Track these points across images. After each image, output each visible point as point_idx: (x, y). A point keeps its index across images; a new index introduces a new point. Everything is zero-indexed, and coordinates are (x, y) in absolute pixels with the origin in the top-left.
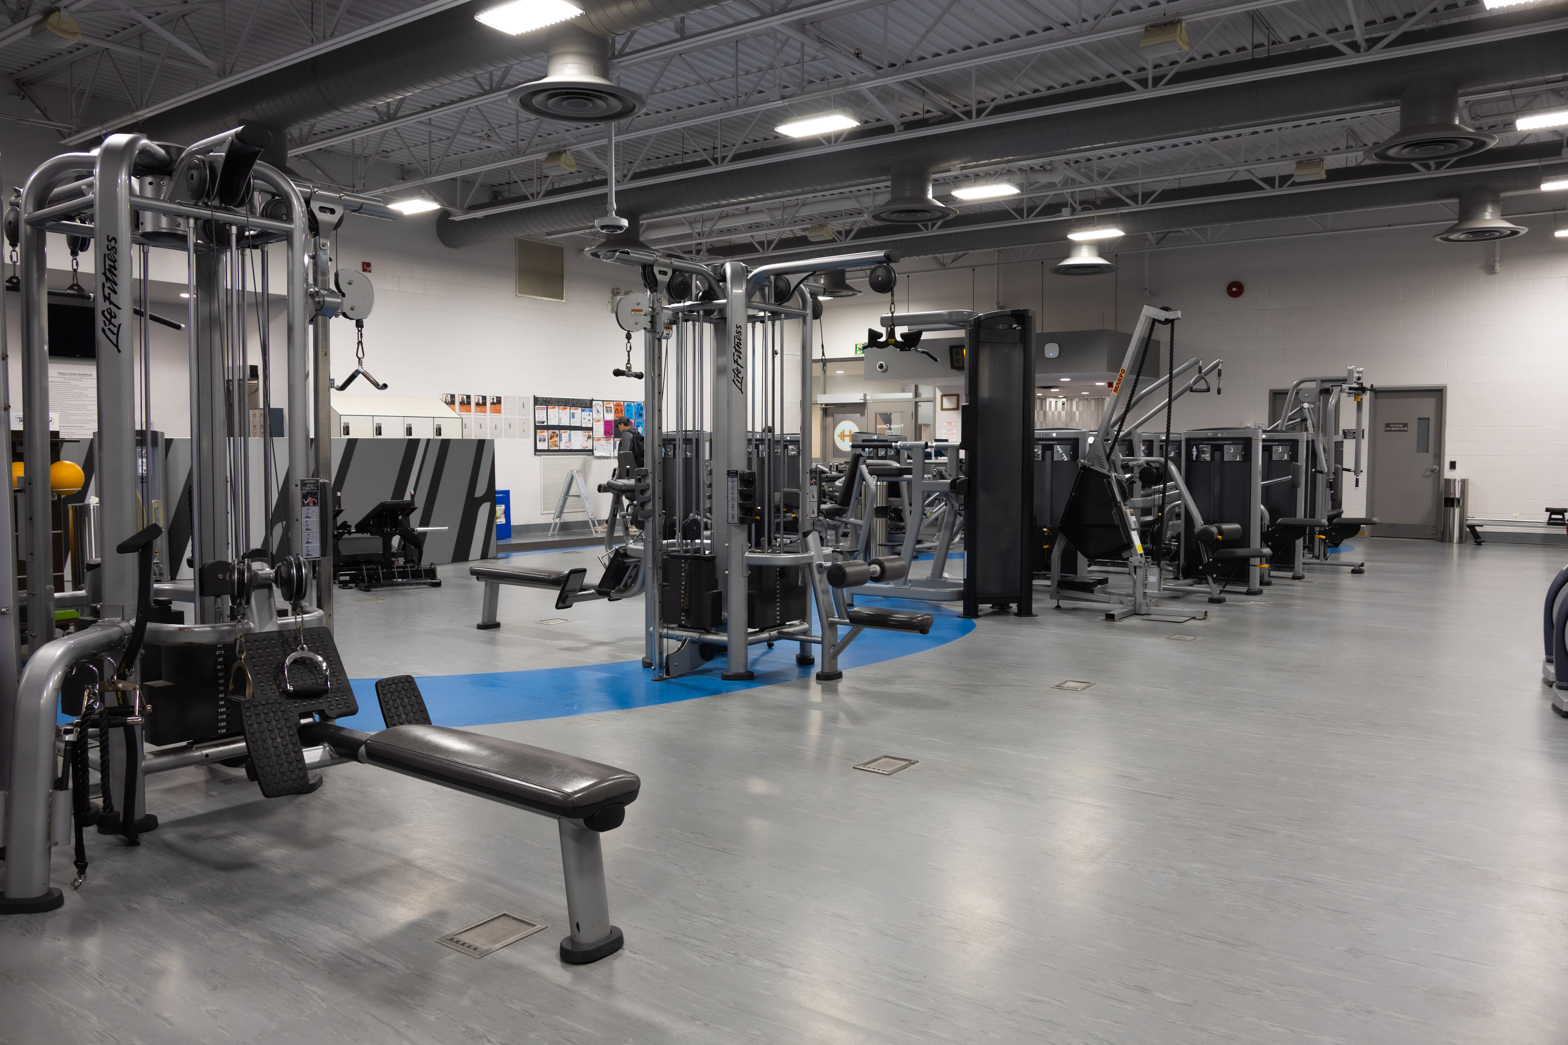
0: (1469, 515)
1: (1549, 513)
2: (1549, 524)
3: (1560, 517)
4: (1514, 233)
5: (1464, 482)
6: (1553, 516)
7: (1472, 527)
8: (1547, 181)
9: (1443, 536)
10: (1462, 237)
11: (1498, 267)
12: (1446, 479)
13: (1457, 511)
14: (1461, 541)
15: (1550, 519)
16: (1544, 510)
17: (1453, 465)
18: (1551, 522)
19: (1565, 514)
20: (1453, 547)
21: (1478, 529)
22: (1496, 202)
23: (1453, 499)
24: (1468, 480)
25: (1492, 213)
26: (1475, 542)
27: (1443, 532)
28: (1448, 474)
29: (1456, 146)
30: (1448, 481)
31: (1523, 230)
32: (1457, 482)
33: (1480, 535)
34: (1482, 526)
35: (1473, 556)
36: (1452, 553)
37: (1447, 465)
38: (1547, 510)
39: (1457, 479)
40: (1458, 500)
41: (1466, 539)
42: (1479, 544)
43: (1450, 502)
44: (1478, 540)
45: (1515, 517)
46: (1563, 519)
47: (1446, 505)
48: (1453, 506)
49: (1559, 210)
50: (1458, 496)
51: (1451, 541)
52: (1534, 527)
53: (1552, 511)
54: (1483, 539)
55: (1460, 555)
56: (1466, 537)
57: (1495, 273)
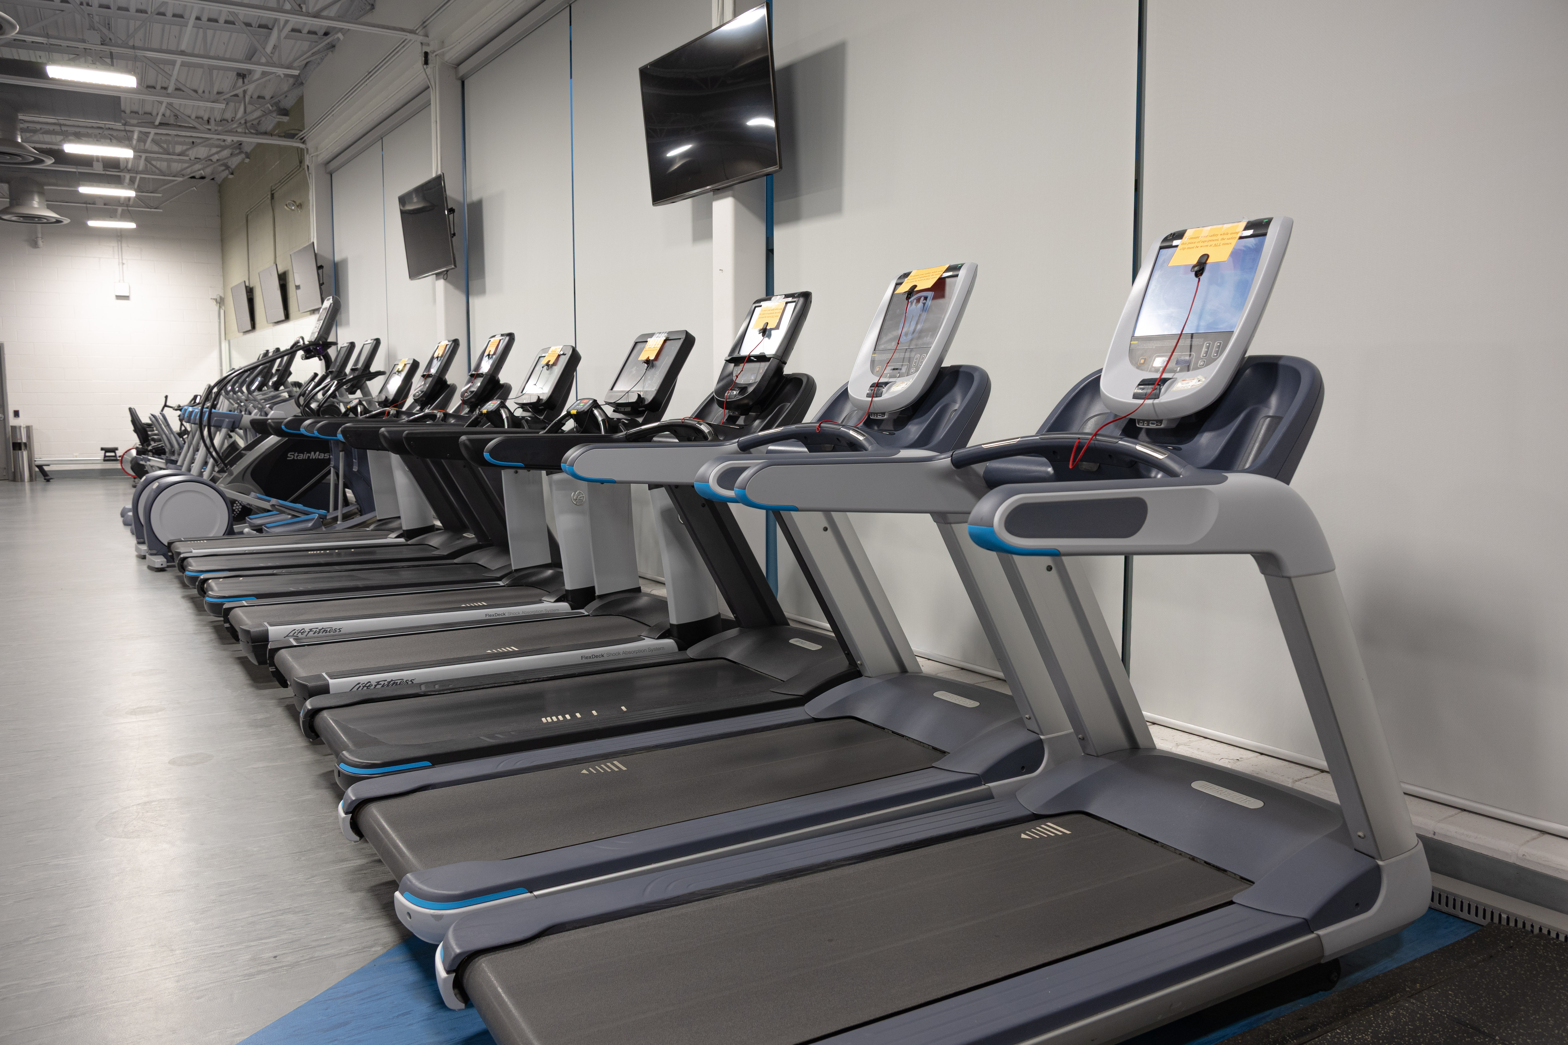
0: (36, 456)
1: (103, 452)
2: (105, 460)
3: (113, 454)
4: (58, 221)
5: (28, 429)
6: (108, 454)
7: (40, 467)
8: (84, 185)
9: (15, 477)
10: (14, 219)
11: (40, 242)
12: (12, 427)
13: (25, 453)
14: (31, 479)
15: (105, 456)
16: (100, 449)
17: (16, 414)
18: (106, 459)
19: (117, 452)
20: (25, 485)
21: (46, 468)
22: (41, 193)
23: (20, 444)
24: (32, 426)
25: (39, 203)
26: (45, 479)
27: (14, 473)
28: (12, 421)
29: (21, 159)
30: (14, 428)
31: (66, 221)
32: (22, 429)
33: (48, 473)
34: (49, 465)
35: (44, 490)
36: (25, 490)
37: (11, 414)
38: (102, 449)
39: (22, 425)
40: (25, 444)
41: (36, 478)
42: (48, 481)
43: (17, 446)
44: (47, 478)
45: (76, 457)
46: (115, 456)
47: (14, 449)
48: (20, 449)
49: (90, 204)
50: (24, 440)
51: (22, 480)
52: (93, 463)
53: (107, 450)
54: (51, 476)
55: (32, 490)
56: (36, 475)
57: (38, 247)
